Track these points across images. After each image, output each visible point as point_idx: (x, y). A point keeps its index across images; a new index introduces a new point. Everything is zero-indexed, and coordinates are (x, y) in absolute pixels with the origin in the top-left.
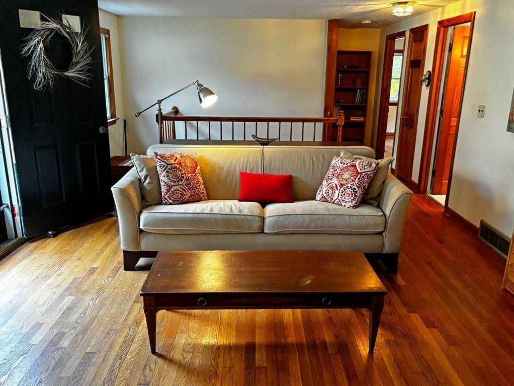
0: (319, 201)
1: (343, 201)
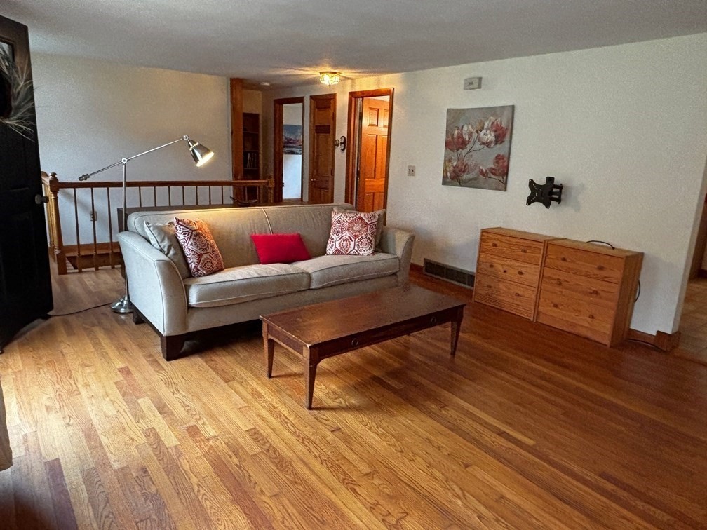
0: (332, 254)
1: (360, 250)
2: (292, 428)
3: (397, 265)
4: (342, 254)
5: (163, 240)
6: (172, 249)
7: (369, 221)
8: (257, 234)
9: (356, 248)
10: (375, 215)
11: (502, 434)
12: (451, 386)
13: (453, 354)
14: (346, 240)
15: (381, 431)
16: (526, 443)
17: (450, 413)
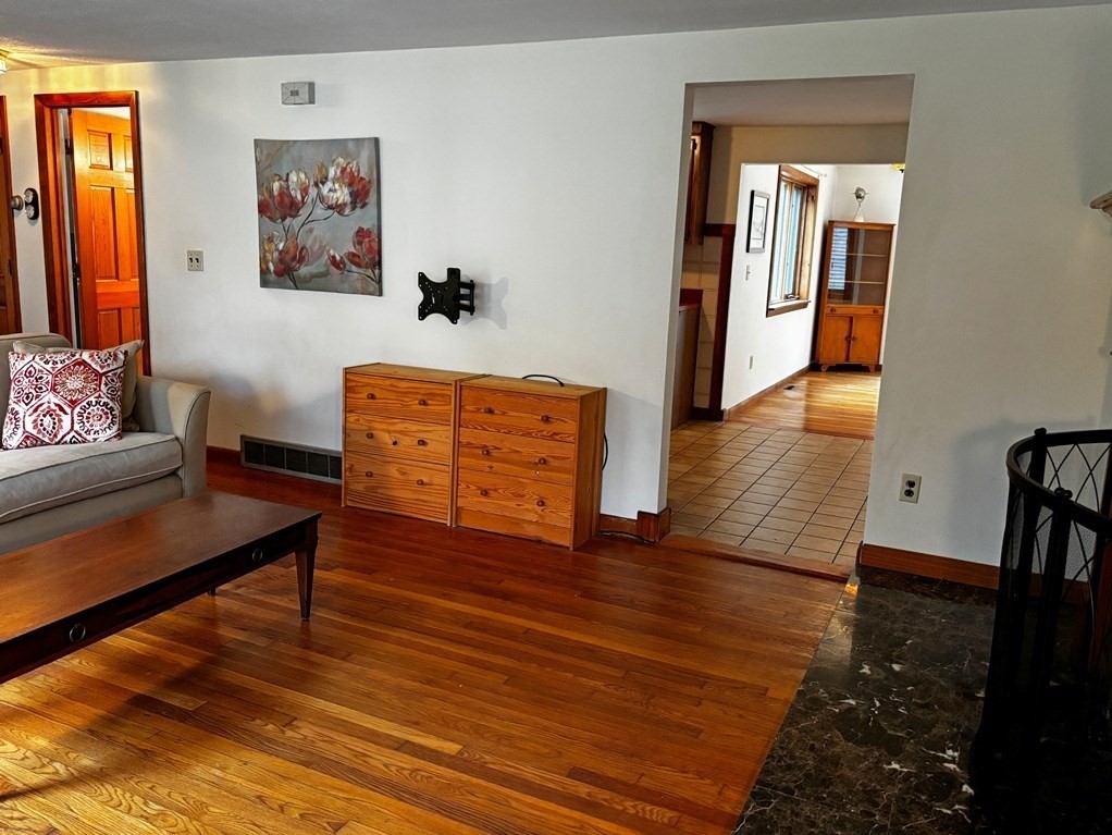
0: (18, 447)
1: (88, 432)
3: (176, 455)
4: (43, 444)
7: (102, 367)
9: (77, 427)
10: (115, 355)
11: (402, 746)
12: (303, 679)
13: (306, 612)
14: (49, 413)
15: (154, 808)
16: (447, 751)
17: (307, 730)
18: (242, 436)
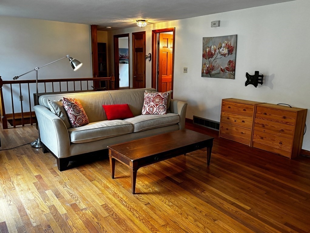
0: (145, 114)
1: (159, 112)
2: (125, 204)
3: (178, 119)
4: (150, 114)
5: (57, 109)
6: (62, 113)
7: (163, 97)
8: (106, 105)
9: (157, 111)
10: (166, 94)
11: (233, 204)
12: (207, 180)
13: (208, 164)
14: (152, 107)
15: (171, 204)
16: (246, 208)
17: (207, 194)
18: (194, 116)
